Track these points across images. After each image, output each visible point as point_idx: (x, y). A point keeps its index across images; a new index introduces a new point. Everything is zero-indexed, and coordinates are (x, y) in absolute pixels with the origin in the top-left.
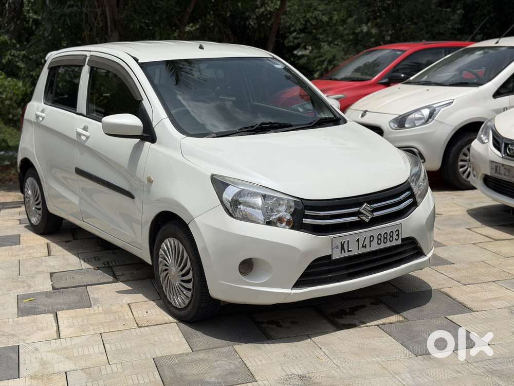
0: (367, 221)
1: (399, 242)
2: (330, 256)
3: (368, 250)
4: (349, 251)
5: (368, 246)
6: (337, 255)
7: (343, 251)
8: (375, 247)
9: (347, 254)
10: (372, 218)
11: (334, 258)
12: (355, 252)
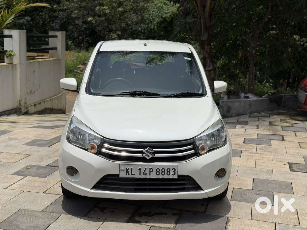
0: (148, 158)
1: (176, 177)
2: (118, 175)
3: (148, 176)
4: (132, 174)
5: (148, 174)
6: (123, 175)
7: (127, 173)
8: (154, 176)
9: (131, 176)
10: (152, 158)
11: (120, 177)
12: (137, 176)
